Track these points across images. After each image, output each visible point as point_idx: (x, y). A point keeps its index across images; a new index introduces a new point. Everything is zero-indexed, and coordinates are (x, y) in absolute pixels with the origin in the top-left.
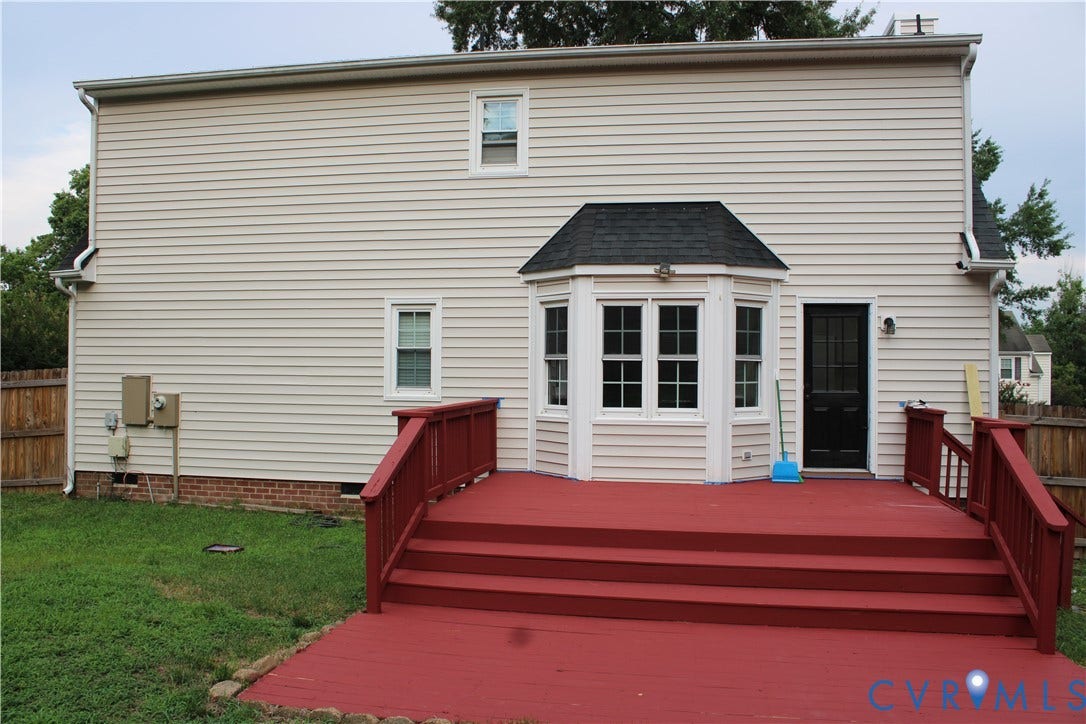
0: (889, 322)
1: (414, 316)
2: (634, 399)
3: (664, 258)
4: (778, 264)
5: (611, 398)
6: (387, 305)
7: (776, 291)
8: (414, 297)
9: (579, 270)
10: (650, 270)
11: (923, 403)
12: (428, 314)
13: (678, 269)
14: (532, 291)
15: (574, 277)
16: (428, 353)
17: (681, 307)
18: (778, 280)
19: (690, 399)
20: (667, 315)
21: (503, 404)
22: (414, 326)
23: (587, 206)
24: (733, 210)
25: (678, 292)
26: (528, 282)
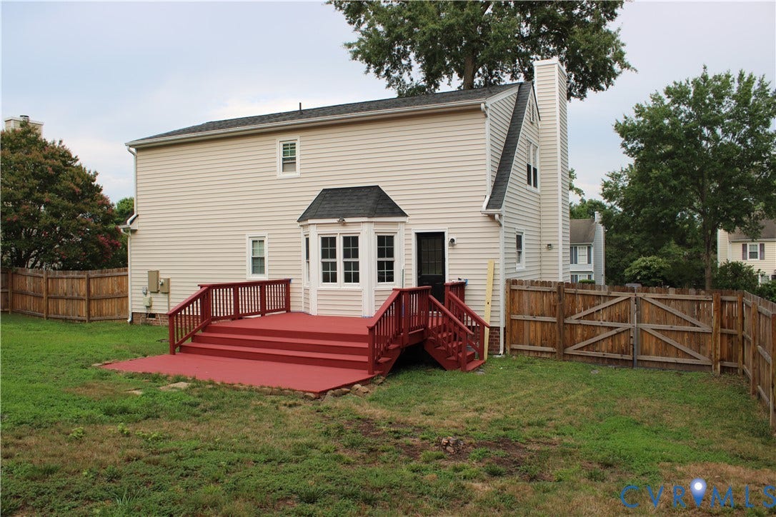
0: (452, 240)
1: (257, 242)
2: (334, 280)
3: (342, 215)
4: (403, 214)
5: (326, 279)
6: (247, 237)
7: (401, 227)
8: (257, 234)
9: (310, 221)
10: (335, 221)
11: (459, 279)
12: (263, 241)
13: (347, 220)
14: (301, 230)
15: (310, 224)
16: (263, 258)
17: (352, 237)
18: (403, 222)
19: (356, 279)
20: (346, 240)
21: (292, 281)
22: (257, 246)
23: (324, 190)
24: (384, 189)
25: (350, 231)
26: (301, 226)
